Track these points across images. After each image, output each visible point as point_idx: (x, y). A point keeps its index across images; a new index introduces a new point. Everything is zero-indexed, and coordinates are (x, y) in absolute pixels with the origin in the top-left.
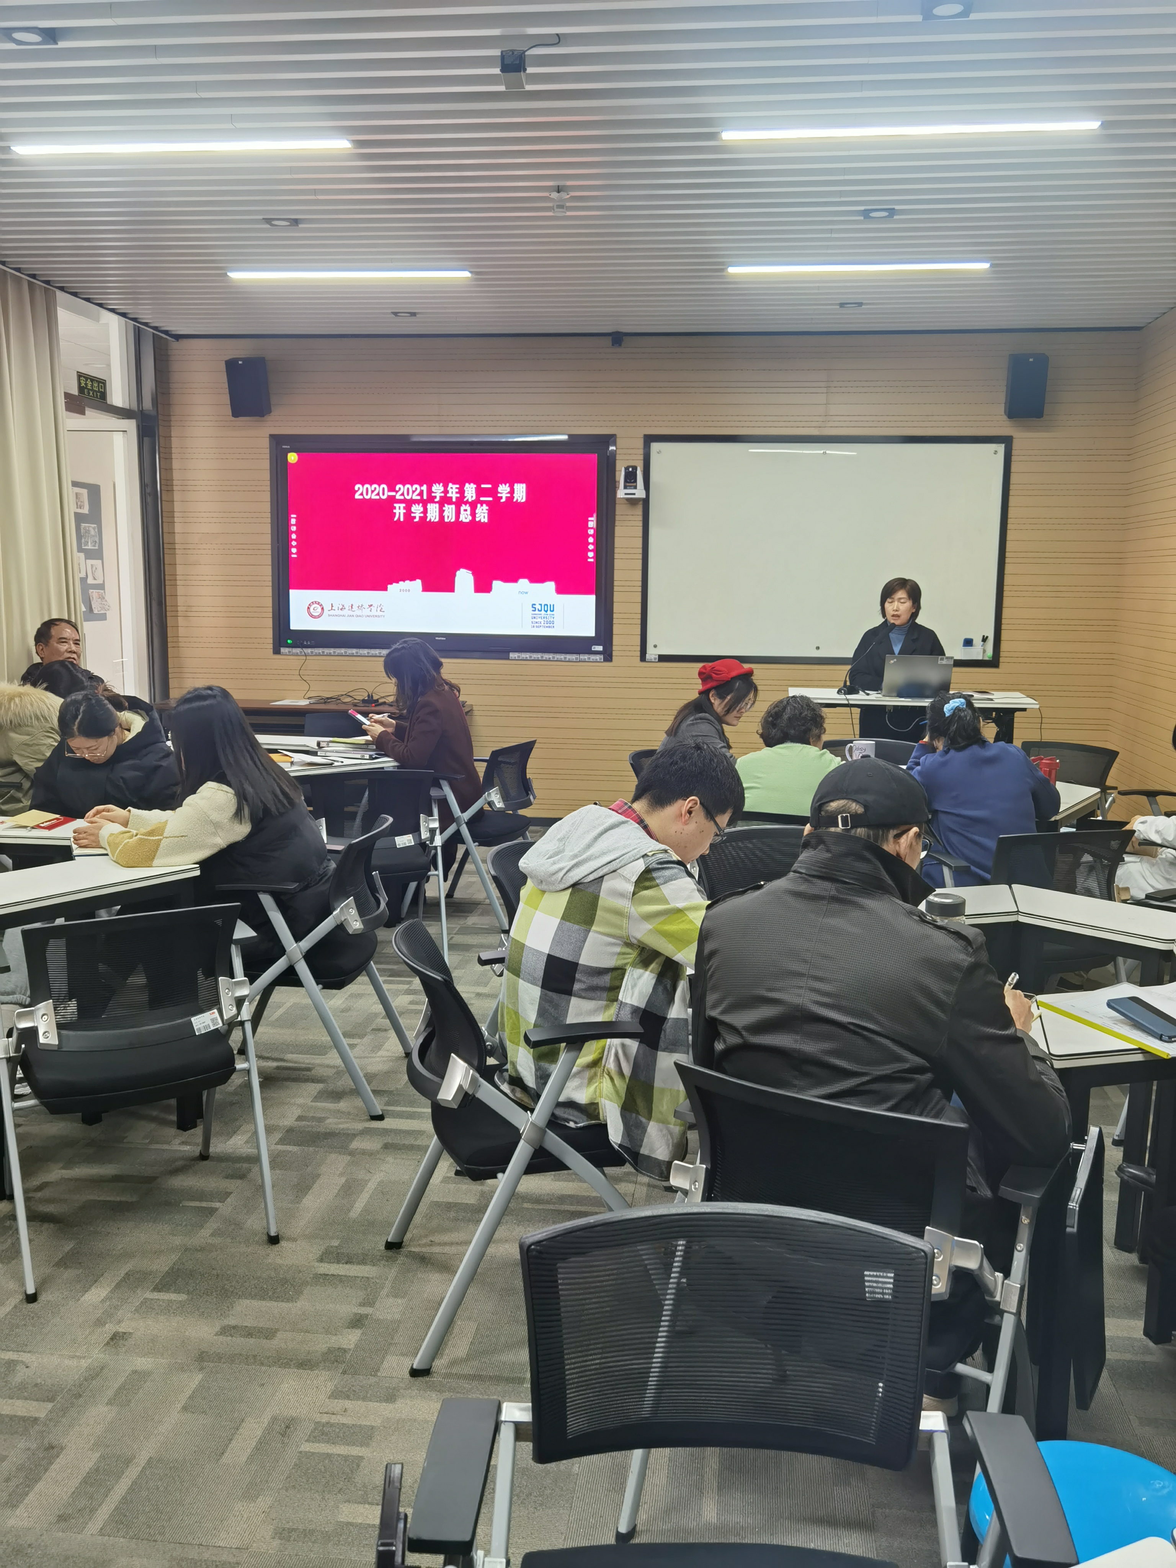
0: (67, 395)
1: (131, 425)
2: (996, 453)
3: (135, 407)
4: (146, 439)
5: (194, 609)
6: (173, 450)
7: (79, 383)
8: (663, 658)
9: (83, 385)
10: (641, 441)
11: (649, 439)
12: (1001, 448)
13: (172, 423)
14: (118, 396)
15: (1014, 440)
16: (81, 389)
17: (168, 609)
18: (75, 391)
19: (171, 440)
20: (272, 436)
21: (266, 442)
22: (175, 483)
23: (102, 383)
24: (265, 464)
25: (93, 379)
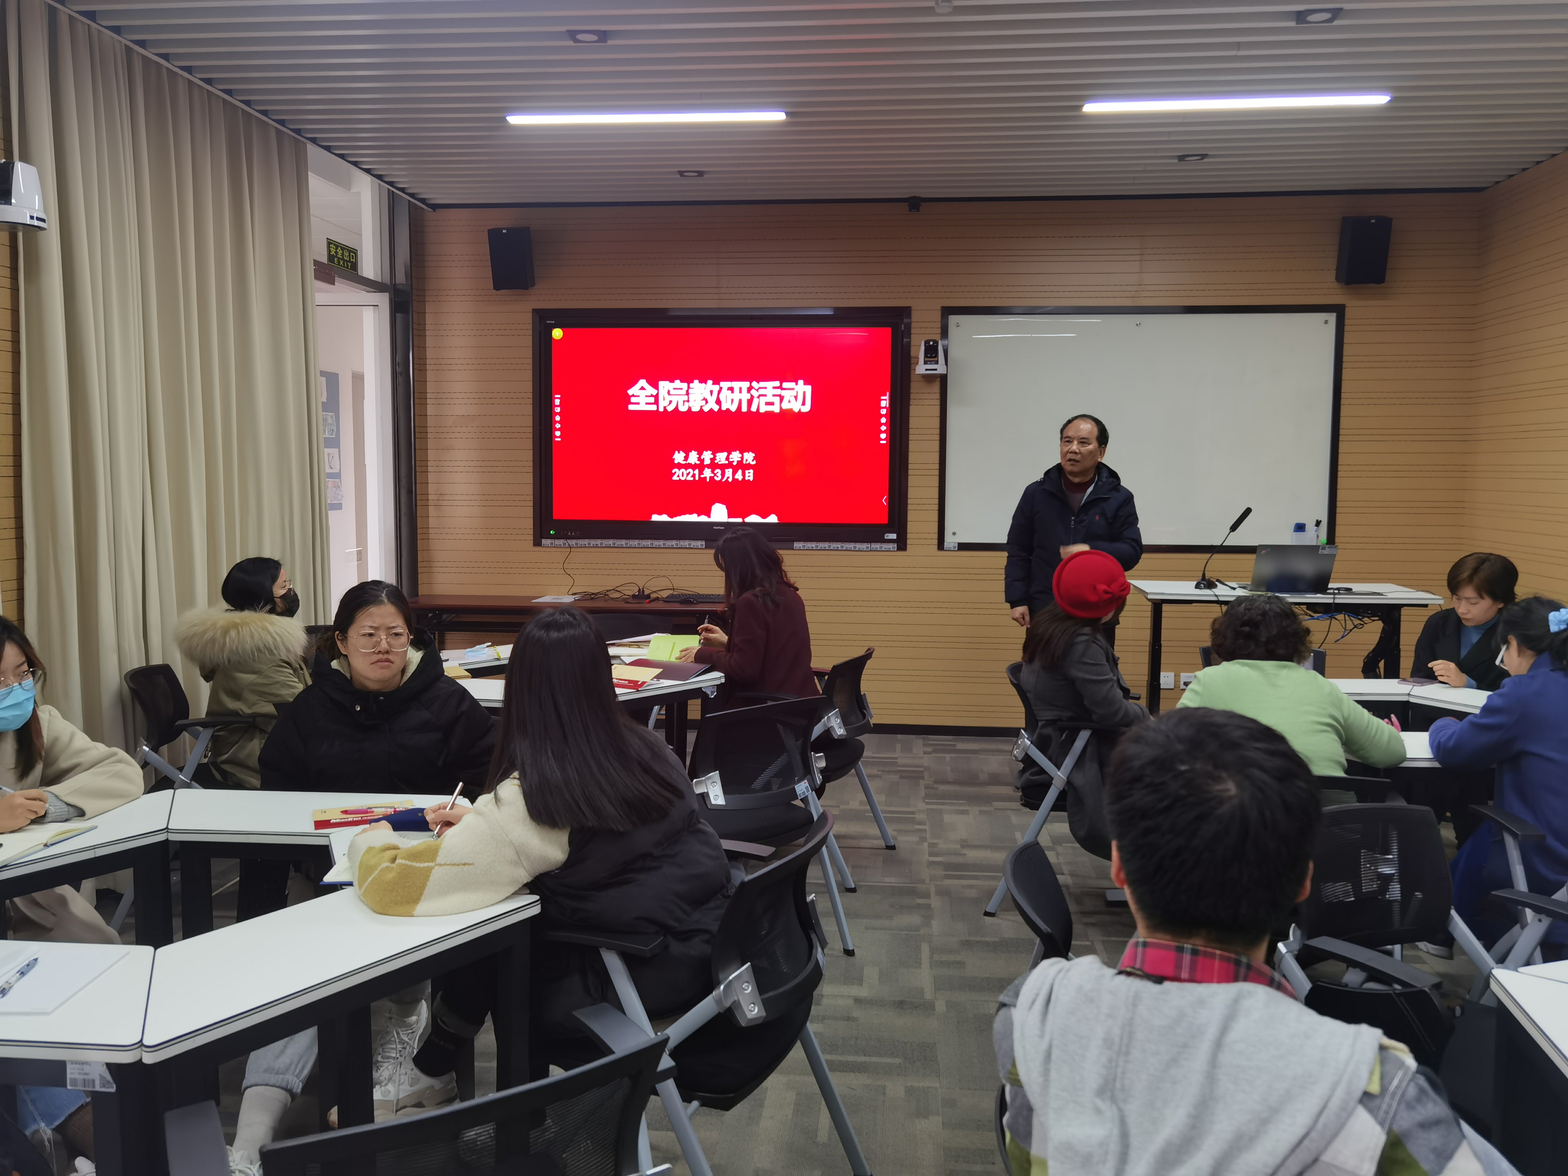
0: (316, 263)
1: (383, 300)
2: (1326, 322)
3: (387, 280)
4: (399, 315)
5: (446, 497)
6: (427, 327)
7: (329, 251)
8: (963, 547)
9: (333, 253)
10: (939, 314)
11: (948, 311)
12: (1332, 318)
13: (427, 299)
14: (369, 267)
15: (1346, 308)
16: (331, 258)
17: (418, 497)
18: (324, 260)
19: (425, 315)
20: (535, 311)
21: (528, 318)
22: (428, 361)
23: (354, 252)
24: (528, 341)
25: (344, 248)
